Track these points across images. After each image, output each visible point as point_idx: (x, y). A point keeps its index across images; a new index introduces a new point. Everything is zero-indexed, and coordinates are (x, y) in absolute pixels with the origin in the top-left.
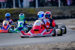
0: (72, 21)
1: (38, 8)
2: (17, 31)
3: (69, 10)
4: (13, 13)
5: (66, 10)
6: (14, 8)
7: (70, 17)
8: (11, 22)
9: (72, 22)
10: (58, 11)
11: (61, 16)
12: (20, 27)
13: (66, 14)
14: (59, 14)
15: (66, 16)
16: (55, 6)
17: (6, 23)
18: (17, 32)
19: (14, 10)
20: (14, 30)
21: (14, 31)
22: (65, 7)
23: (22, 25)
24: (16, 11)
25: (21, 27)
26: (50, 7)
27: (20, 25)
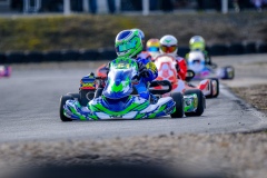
0: (261, 63)
1: (148, 16)
2: (99, 111)
3: (256, 22)
5: (246, 22)
6: (67, 13)
7: (258, 46)
9: (257, 66)
10: (220, 27)
11: (228, 44)
13: (245, 38)
14: (222, 36)
15: (245, 43)
16: (211, 7)
19: (64, 21)
20: (85, 109)
21: (86, 114)
22: (246, 11)
24: (73, 25)
25: (120, 93)
26: (192, 13)
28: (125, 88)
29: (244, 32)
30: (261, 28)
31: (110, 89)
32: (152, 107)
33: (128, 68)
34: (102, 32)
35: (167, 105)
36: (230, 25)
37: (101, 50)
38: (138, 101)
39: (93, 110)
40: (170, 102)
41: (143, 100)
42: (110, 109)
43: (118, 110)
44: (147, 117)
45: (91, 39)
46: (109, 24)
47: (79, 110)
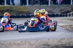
1: (28, 6)
3: (58, 8)
4: (5, 10)
5: (55, 8)
7: (59, 15)
9: (61, 20)
10: (48, 9)
13: (55, 12)
15: (55, 14)
19: (5, 7)
24: (7, 8)
29: (55, 11)
30: (60, 10)
34: (15, 10)
36: (51, 9)
37: (15, 15)
45: (12, 12)
46: (17, 8)
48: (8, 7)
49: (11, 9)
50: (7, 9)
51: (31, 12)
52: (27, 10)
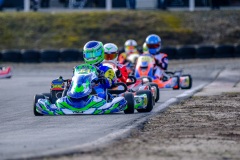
2: (65, 107)
6: (109, 9)
8: (163, 60)
12: (76, 94)
17: (145, 63)
18: (66, 111)
20: (53, 106)
21: (54, 110)
23: (84, 85)
25: (81, 93)
27: (79, 86)
28: (86, 89)
31: (73, 90)
32: (108, 105)
33: (89, 73)
35: (120, 103)
38: (96, 100)
39: (59, 107)
40: (122, 101)
41: (100, 99)
42: (74, 106)
43: (80, 107)
44: (103, 112)
47: (48, 107)
48: (117, 16)
49: (127, 24)
50: (115, 25)
51: (205, 36)
52: (190, 29)
